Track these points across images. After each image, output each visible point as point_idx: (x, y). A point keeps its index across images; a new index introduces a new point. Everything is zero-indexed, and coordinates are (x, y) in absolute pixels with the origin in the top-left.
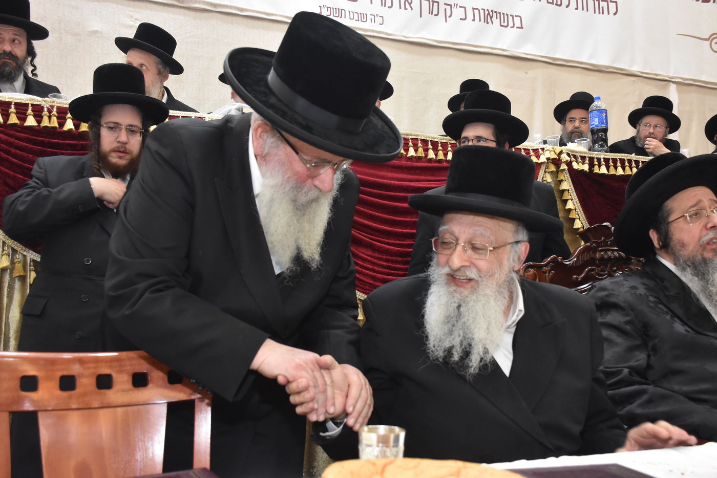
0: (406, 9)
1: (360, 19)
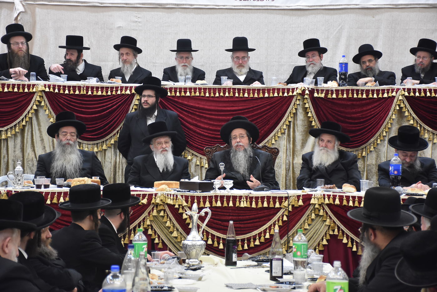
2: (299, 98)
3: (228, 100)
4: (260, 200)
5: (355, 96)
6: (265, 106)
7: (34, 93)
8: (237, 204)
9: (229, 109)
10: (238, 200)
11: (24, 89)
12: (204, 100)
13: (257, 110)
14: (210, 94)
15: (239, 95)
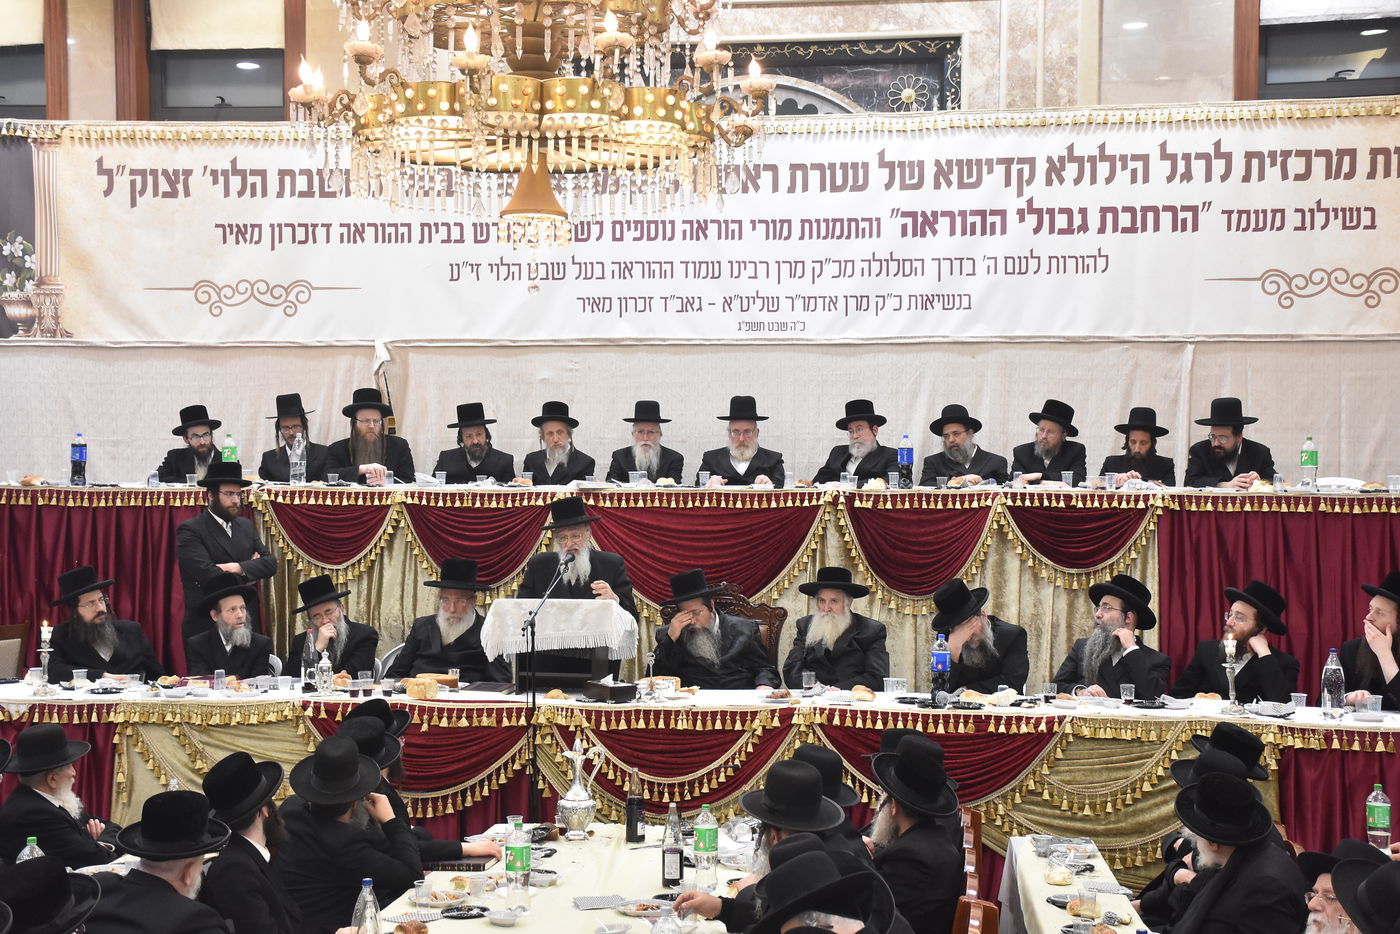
0: (830, 310)
1: (779, 329)
2: (828, 510)
3: (705, 513)
4: (709, 718)
5: (924, 506)
6: (772, 524)
7: (389, 506)
8: (672, 725)
9: (709, 528)
10: (673, 717)
11: (372, 501)
12: (667, 513)
13: (759, 530)
14: (677, 503)
15: (727, 504)
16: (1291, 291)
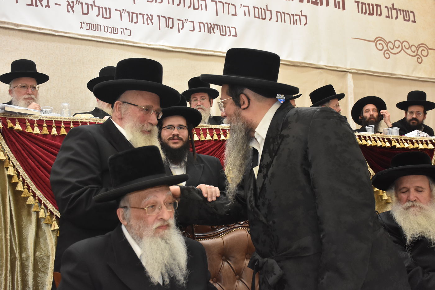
0: (148, 24)
1: (112, 32)
16: (388, 50)
